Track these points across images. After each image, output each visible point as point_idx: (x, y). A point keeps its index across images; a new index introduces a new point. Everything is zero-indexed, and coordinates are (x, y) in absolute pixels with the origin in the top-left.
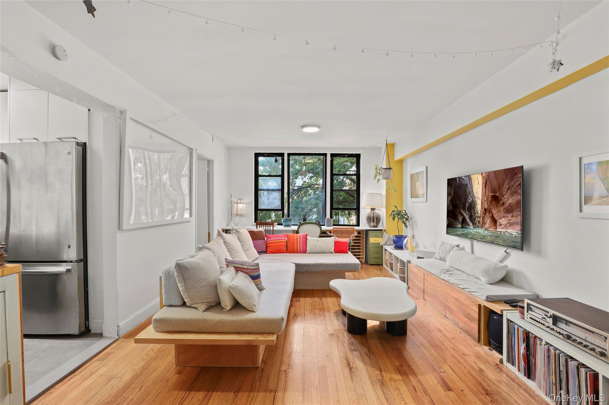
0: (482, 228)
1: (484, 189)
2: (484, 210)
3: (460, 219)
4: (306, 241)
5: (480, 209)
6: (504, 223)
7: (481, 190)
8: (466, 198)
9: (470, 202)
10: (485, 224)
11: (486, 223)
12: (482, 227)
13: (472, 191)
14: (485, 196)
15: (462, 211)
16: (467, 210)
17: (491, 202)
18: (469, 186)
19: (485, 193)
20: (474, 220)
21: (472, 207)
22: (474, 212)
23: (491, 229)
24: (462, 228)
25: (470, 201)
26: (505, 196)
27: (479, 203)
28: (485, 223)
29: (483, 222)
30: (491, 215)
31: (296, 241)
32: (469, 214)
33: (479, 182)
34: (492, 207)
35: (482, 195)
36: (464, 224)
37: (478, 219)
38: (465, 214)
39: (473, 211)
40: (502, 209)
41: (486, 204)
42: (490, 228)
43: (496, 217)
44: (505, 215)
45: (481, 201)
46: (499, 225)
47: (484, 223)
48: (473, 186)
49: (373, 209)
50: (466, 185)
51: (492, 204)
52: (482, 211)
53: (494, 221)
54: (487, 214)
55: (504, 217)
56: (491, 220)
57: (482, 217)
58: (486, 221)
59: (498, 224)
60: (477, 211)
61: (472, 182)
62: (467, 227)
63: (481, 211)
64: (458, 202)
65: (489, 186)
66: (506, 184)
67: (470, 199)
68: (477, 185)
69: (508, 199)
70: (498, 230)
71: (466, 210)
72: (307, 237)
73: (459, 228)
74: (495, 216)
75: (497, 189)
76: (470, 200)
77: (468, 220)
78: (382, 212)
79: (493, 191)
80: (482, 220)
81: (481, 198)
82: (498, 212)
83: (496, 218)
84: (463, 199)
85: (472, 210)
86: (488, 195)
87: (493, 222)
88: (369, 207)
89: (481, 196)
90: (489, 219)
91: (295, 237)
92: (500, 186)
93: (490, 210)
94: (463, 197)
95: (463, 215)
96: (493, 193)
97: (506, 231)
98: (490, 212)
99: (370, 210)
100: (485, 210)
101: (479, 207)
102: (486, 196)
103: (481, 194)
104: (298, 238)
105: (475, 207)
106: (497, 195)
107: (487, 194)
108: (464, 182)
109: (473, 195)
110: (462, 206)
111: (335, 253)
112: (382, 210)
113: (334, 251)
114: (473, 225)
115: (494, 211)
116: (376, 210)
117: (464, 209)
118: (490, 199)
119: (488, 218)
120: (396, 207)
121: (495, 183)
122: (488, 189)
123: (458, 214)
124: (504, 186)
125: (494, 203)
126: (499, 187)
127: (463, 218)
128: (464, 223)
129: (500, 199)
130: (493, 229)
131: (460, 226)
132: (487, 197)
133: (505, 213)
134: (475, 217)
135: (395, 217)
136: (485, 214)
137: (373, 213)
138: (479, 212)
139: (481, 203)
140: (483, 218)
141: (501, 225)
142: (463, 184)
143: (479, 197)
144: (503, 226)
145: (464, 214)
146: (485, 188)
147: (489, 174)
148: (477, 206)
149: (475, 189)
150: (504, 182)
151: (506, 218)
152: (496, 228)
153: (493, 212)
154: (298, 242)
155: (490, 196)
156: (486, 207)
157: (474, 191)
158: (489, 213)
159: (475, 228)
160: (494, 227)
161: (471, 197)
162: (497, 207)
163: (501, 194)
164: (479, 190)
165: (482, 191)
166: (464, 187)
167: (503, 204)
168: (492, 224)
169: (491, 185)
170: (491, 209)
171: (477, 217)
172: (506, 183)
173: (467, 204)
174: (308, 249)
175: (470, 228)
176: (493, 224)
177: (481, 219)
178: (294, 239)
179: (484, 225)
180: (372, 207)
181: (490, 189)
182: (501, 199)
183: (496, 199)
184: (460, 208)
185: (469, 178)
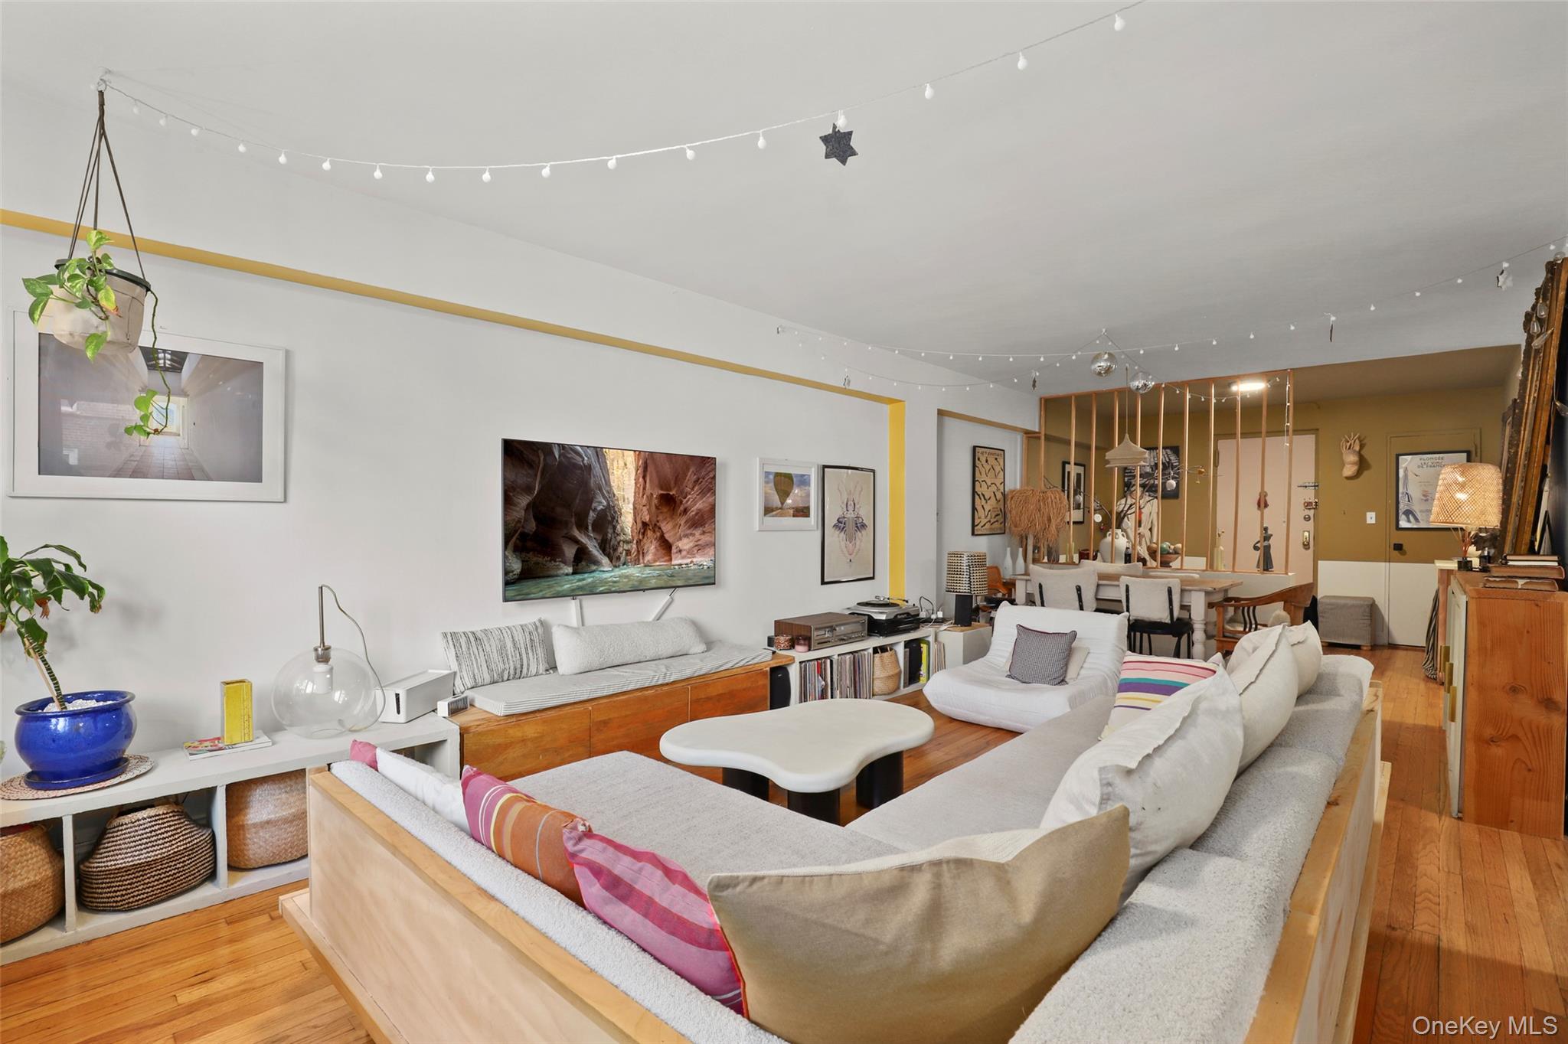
0: (635, 564)
1: (641, 479)
2: (640, 525)
3: (570, 551)
5: (630, 525)
6: (687, 547)
7: (634, 482)
8: (589, 501)
9: (602, 509)
10: (643, 556)
11: (647, 551)
12: (637, 561)
13: (608, 483)
14: (643, 496)
15: (576, 533)
16: (590, 528)
17: (657, 508)
18: (597, 469)
19: (644, 488)
20: (615, 550)
21: (606, 521)
22: (614, 532)
23: (658, 564)
24: (575, 573)
25: (600, 508)
26: (689, 496)
27: (628, 510)
28: (645, 552)
29: (638, 552)
30: (658, 534)
32: (599, 538)
33: (626, 465)
34: (660, 518)
35: (635, 493)
36: (584, 563)
37: (626, 547)
38: (584, 539)
39: (610, 531)
40: (682, 520)
41: (646, 513)
42: (655, 561)
43: (670, 537)
44: (689, 532)
45: (631, 506)
46: (677, 553)
47: (641, 553)
48: (610, 471)
50: (589, 468)
51: (661, 513)
52: (635, 527)
53: (666, 547)
54: (649, 533)
55: (686, 536)
56: (658, 544)
57: (635, 542)
58: (645, 547)
59: (674, 550)
60: (624, 529)
61: (606, 463)
62: (594, 567)
63: (632, 528)
64: (559, 510)
65: (654, 475)
66: (690, 473)
67: (600, 502)
68: (620, 471)
69: (695, 502)
70: (674, 562)
71: (587, 528)
73: (567, 575)
74: (667, 536)
75: (672, 482)
76: (600, 504)
77: (595, 551)
79: (663, 484)
80: (637, 547)
81: (632, 500)
82: (674, 527)
83: (671, 540)
84: (577, 501)
85: (607, 528)
86: (652, 494)
87: (664, 549)
89: (633, 494)
90: (654, 542)
92: (678, 476)
93: (655, 525)
94: (579, 497)
95: (577, 541)
96: (662, 489)
97: (692, 562)
98: (656, 527)
100: (645, 524)
101: (627, 521)
102: (645, 496)
103: (633, 490)
105: (617, 521)
106: (671, 493)
107: (648, 491)
108: (581, 459)
109: (612, 492)
110: (573, 520)
114: (611, 561)
115: (666, 527)
117: (582, 526)
118: (655, 501)
119: (651, 542)
122: (650, 480)
123: (561, 541)
124: (687, 478)
126: (676, 478)
127: (578, 549)
129: (678, 502)
130: (665, 561)
131: (570, 570)
132: (647, 497)
133: (689, 528)
134: (616, 543)
136: (643, 534)
138: (629, 531)
139: (632, 511)
140: (639, 542)
141: (680, 551)
142: (575, 466)
143: (626, 497)
144: (684, 553)
145: (579, 538)
146: (644, 478)
148: (622, 518)
149: (616, 480)
150: (688, 469)
151: (691, 537)
152: (671, 560)
153: (663, 528)
155: (655, 496)
156: (647, 518)
157: (612, 484)
158: (654, 532)
159: (615, 567)
160: (667, 558)
161: (604, 497)
162: (672, 517)
163: (682, 493)
164: (626, 482)
165: (636, 484)
166: (579, 471)
167: (685, 511)
168: (661, 552)
169: (657, 472)
170: (658, 522)
171: (621, 542)
172: (691, 470)
173: (592, 515)
175: (602, 569)
176: (664, 552)
177: (635, 546)
179: (641, 557)
181: (656, 482)
182: (681, 502)
183: (669, 502)
184: (566, 524)
185: (598, 451)
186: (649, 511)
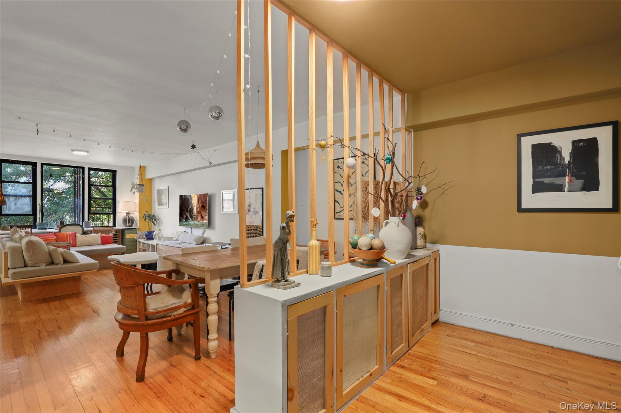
2: (197, 212)
3: (185, 216)
4: (76, 238)
8: (188, 206)
11: (199, 218)
12: (196, 220)
13: (192, 202)
15: (186, 213)
17: (201, 208)
18: (190, 200)
20: (193, 217)
21: (191, 211)
24: (185, 221)
25: (190, 208)
30: (201, 214)
31: (65, 238)
32: (190, 214)
34: (201, 211)
37: (195, 217)
38: (187, 214)
39: (192, 213)
40: (206, 212)
41: (198, 209)
42: (200, 221)
45: (196, 208)
47: (197, 218)
48: (192, 200)
49: (128, 213)
50: (188, 199)
54: (199, 214)
55: (206, 215)
56: (201, 217)
59: (204, 219)
60: (194, 213)
61: (191, 198)
62: (189, 220)
64: (183, 208)
68: (194, 200)
70: (204, 221)
72: (76, 234)
74: (203, 215)
75: (204, 203)
76: (190, 207)
77: (189, 217)
78: (136, 215)
79: (202, 203)
81: (196, 206)
82: (204, 213)
83: (203, 216)
84: (186, 206)
88: (125, 212)
91: (64, 235)
95: (186, 215)
96: (202, 204)
98: (201, 213)
99: (126, 214)
100: (198, 212)
101: (195, 211)
102: (198, 206)
104: (67, 235)
105: (193, 211)
106: (204, 205)
107: (199, 204)
109: (192, 204)
111: (102, 244)
112: (136, 214)
113: (101, 243)
114: (192, 219)
115: (202, 213)
116: (130, 214)
117: (187, 212)
118: (200, 207)
119: (199, 216)
120: (147, 211)
121: (203, 199)
123: (184, 214)
125: (202, 209)
128: (187, 219)
131: (185, 220)
135: (147, 218)
137: (129, 216)
138: (195, 213)
140: (197, 216)
141: (205, 219)
142: (186, 199)
144: (206, 220)
146: (198, 201)
147: (200, 195)
152: (203, 221)
154: (68, 238)
156: (199, 211)
159: (192, 221)
163: (206, 205)
164: (195, 202)
165: (197, 203)
167: (206, 209)
168: (201, 219)
169: (201, 200)
173: (189, 209)
174: (78, 243)
178: (64, 237)
180: (127, 212)
181: (201, 202)
183: (203, 207)
184: (184, 211)
185: (190, 196)
186: (199, 209)
